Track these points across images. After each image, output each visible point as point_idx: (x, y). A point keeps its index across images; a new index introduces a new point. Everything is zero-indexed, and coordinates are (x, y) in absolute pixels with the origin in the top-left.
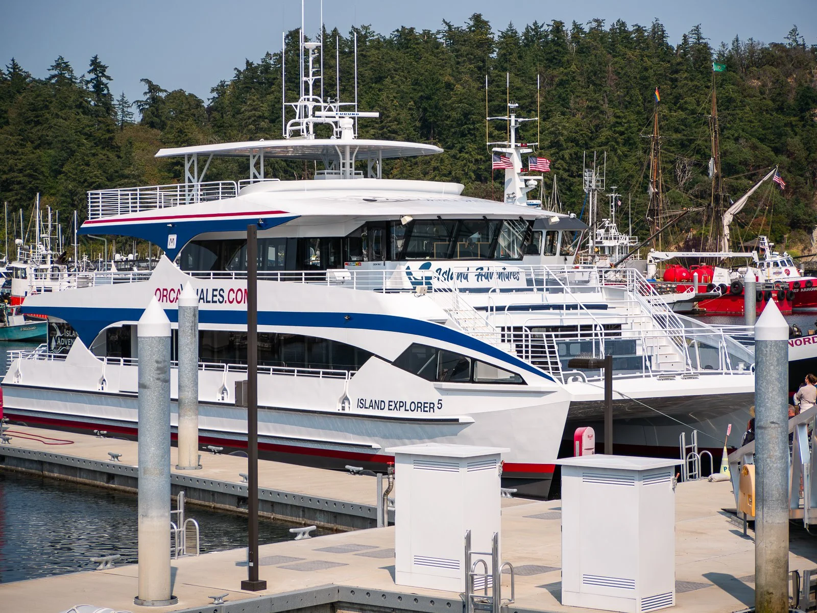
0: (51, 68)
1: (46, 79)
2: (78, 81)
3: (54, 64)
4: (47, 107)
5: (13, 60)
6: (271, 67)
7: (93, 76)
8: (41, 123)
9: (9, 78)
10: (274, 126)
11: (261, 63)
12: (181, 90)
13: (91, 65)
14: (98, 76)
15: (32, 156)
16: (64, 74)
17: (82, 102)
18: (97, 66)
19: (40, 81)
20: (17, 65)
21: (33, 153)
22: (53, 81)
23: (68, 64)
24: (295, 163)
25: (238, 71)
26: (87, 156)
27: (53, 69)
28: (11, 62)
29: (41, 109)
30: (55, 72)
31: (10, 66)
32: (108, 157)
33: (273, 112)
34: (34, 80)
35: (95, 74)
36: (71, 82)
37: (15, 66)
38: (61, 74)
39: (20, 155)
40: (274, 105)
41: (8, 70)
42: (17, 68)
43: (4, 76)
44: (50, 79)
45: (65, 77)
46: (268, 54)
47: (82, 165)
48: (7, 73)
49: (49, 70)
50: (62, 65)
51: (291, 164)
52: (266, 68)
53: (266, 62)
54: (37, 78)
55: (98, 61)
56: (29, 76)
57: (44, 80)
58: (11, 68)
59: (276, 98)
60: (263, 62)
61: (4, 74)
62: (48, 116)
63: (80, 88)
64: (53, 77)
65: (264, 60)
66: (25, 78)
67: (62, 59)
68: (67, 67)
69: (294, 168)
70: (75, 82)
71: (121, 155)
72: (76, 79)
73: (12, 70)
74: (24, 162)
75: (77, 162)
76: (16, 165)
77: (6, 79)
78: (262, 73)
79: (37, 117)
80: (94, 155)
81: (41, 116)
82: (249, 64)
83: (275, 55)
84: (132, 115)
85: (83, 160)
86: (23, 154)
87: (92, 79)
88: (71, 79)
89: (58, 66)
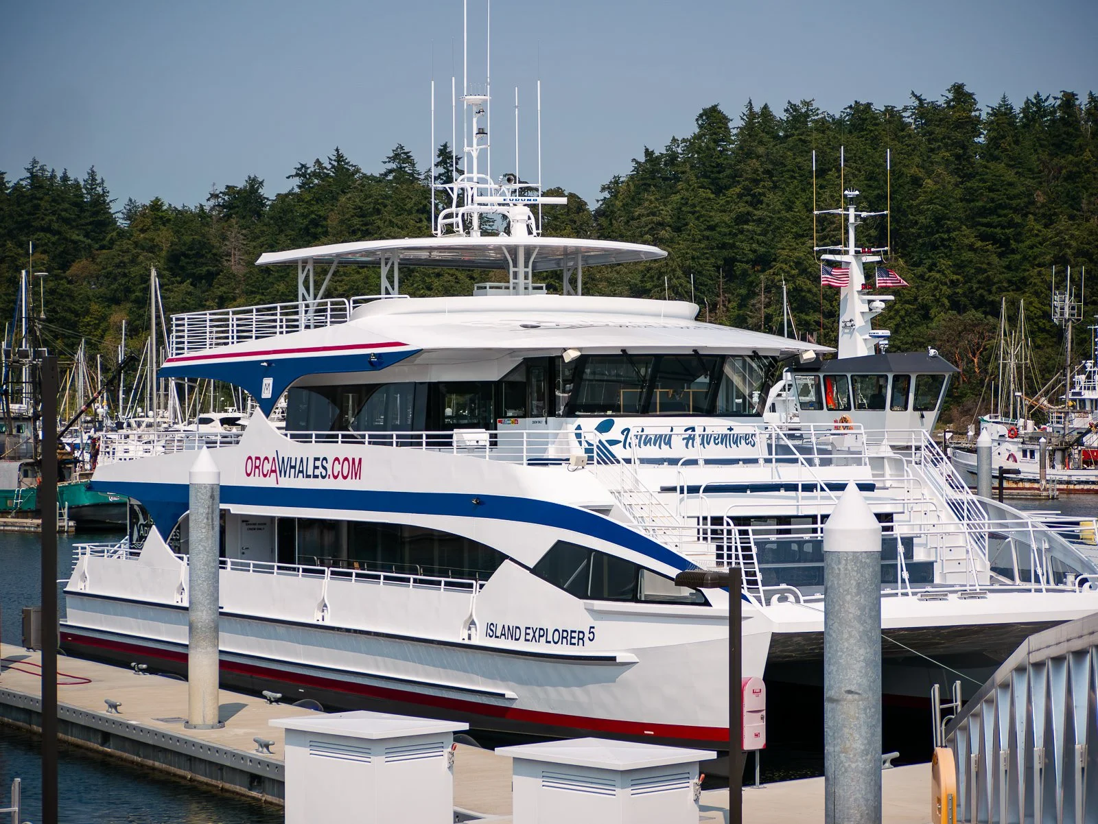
0: (387, 160)
1: (381, 175)
2: (422, 177)
3: (392, 155)
4: (378, 212)
5: (337, 150)
6: (678, 157)
7: (441, 170)
8: (370, 233)
9: (332, 174)
10: (679, 236)
11: (665, 152)
12: (559, 188)
13: (439, 156)
14: (448, 171)
15: (357, 276)
16: (404, 168)
17: (426, 205)
18: (446, 157)
19: (373, 178)
20: (342, 157)
21: (358, 273)
22: (390, 177)
23: (410, 154)
24: (706, 285)
25: (637, 162)
26: (429, 276)
27: (389, 162)
28: (335, 153)
29: (372, 215)
30: (393, 166)
31: (334, 158)
32: (456, 278)
33: (679, 218)
34: (365, 176)
35: (444, 168)
36: (413, 178)
37: (340, 158)
38: (401, 168)
39: (341, 276)
40: (680, 208)
41: (330, 163)
42: (343, 161)
43: (325, 171)
44: (386, 174)
45: (406, 172)
46: (674, 140)
47: (423, 288)
48: (329, 166)
49: (385, 162)
50: (401, 157)
51: (700, 287)
52: (672, 158)
53: (672, 151)
54: (369, 174)
55: (448, 150)
56: (358, 171)
57: (378, 176)
58: (335, 160)
59: (682, 198)
60: (667, 150)
61: (326, 168)
62: (379, 223)
63: (423, 186)
64: (390, 171)
65: (669, 148)
66: (353, 174)
67: (402, 148)
68: (408, 159)
69: (704, 293)
70: (418, 179)
71: (475, 275)
72: (419, 174)
73: (336, 164)
74: (346, 285)
75: (415, 285)
76: (336, 289)
77: (328, 175)
78: (666, 165)
79: (366, 225)
80: (438, 275)
81: (371, 224)
82: (648, 153)
83: (684, 140)
84: (493, 222)
85: (424, 282)
86: (345, 274)
87: (440, 175)
88: (412, 175)
89: (396, 157)
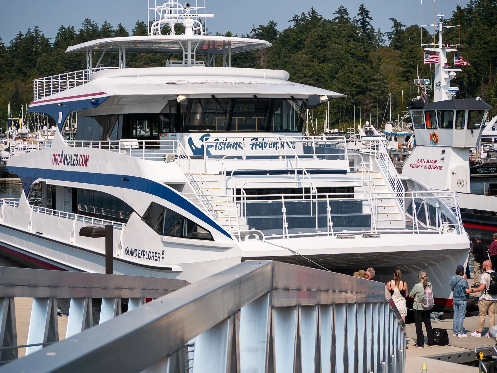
0: (336, 13)
1: (333, 20)
2: (352, 20)
3: (338, 10)
4: (329, 37)
5: (312, 8)
6: (473, 10)
7: (360, 17)
8: (326, 47)
9: (310, 20)
10: (470, 47)
11: (466, 7)
12: (416, 25)
13: (359, 11)
14: (364, 17)
15: (318, 67)
16: (344, 16)
17: (353, 34)
18: (363, 11)
19: (329, 21)
20: (315, 11)
21: (318, 65)
22: (337, 21)
23: (346, 10)
24: (482, 70)
25: (455, 12)
26: (351, 67)
27: (337, 13)
28: (311, 10)
29: (326, 38)
30: (338, 15)
31: (310, 12)
32: (365, 68)
33: (472, 39)
34: (325, 20)
35: (362, 16)
36: (347, 21)
37: (313, 12)
38: (342, 16)
39: (311, 67)
40: (472, 34)
41: (309, 14)
42: (315, 13)
43: (307, 18)
44: (335, 19)
45: (344, 18)
46: (471, 1)
47: (348, 73)
48: (308, 16)
49: (334, 14)
50: (342, 11)
51: (480, 71)
52: (470, 10)
53: (470, 7)
54: (327, 19)
55: (364, 7)
56: (322, 18)
57: (331, 20)
58: (311, 13)
59: (473, 29)
60: (468, 6)
61: (307, 17)
62: (329, 42)
63: (352, 25)
64: (337, 18)
65: (468, 5)
66: (320, 19)
67: (342, 7)
68: (345, 12)
69: (481, 74)
70: (349, 21)
71: (373, 67)
72: (350, 19)
73: (311, 15)
74: (313, 71)
75: (345, 71)
76: (308, 73)
77: (308, 20)
78: (467, 13)
79: (324, 43)
80: (356, 66)
81: (326, 42)
82: (458, 8)
83: (476, 2)
84: (385, 41)
85: (349, 70)
86: (312, 66)
87: (360, 19)
88: (347, 19)
89: (340, 11)
